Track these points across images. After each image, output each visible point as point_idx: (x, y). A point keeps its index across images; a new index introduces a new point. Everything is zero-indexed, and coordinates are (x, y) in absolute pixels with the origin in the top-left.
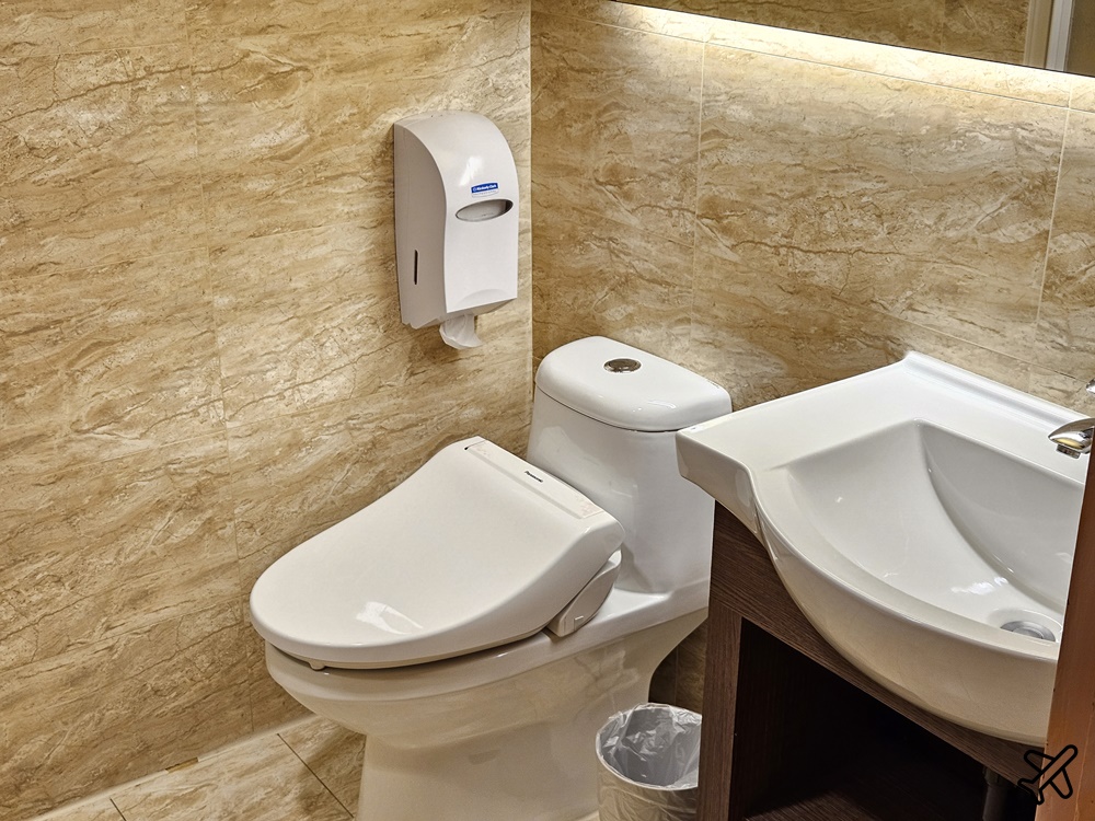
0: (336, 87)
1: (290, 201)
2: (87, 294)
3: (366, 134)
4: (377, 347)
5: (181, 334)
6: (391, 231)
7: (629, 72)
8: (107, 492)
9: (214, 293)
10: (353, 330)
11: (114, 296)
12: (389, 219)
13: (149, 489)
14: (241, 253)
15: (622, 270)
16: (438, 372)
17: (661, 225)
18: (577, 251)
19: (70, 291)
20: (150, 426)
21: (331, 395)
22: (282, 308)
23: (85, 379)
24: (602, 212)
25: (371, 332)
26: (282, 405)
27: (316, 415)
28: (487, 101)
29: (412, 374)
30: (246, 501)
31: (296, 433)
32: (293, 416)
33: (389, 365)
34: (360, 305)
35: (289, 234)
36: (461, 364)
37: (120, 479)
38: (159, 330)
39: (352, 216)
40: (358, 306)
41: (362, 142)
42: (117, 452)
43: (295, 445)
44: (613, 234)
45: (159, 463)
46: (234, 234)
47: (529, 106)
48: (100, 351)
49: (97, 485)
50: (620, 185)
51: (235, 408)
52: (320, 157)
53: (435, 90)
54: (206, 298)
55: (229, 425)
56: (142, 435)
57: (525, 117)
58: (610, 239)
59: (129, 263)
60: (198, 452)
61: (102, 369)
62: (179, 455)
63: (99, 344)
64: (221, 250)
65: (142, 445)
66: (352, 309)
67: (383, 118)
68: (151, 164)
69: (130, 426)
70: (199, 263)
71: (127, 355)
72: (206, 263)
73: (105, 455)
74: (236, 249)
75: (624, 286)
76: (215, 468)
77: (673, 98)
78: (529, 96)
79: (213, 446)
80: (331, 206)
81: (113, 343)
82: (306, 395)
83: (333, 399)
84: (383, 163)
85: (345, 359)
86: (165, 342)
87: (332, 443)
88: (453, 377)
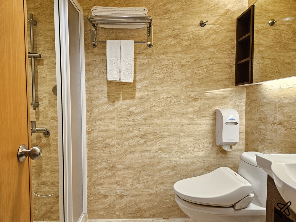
0: (205, 102)
1: (195, 119)
2: (160, 129)
3: (211, 110)
4: (210, 148)
5: (174, 138)
6: (214, 128)
7: (263, 98)
8: (159, 163)
9: (181, 133)
10: (206, 144)
11: (164, 130)
12: (214, 125)
13: (166, 164)
14: (186, 127)
15: (262, 138)
16: (223, 156)
17: (270, 127)
18: (253, 135)
19: (158, 128)
20: (167, 153)
21: (200, 155)
22: (193, 137)
23: (158, 143)
24: (258, 127)
25: (209, 145)
26: (191, 155)
27: (197, 158)
28: (236, 107)
29: (217, 155)
30: (183, 171)
31: (193, 161)
32: (193, 157)
33: (213, 152)
34: (208, 140)
35: (195, 125)
36: (228, 155)
37: (161, 161)
38: (171, 137)
39: (207, 124)
40: (207, 140)
41: (210, 111)
42: (162, 156)
43: (193, 163)
44: (260, 131)
45: (168, 160)
46: (185, 123)
47: (245, 109)
48: (161, 138)
49: (158, 161)
50: (261, 121)
51: (183, 153)
52: (202, 113)
53: (225, 104)
54: (179, 133)
55: (181, 156)
56: (166, 154)
57: (244, 111)
58: (259, 132)
59: (167, 125)
60: (175, 160)
61: (161, 142)
62: (172, 159)
63: (161, 137)
64: (183, 126)
65: (166, 156)
66: (206, 140)
67: (214, 108)
68: (173, 110)
69: (164, 152)
70: (179, 127)
71: (165, 140)
72: (180, 127)
73: (159, 156)
74: (185, 126)
75: (262, 141)
76: (178, 163)
77: (272, 101)
78: (245, 107)
79: (178, 159)
80: (203, 121)
81: (163, 138)
82: (196, 154)
83: (201, 156)
84: (214, 115)
85: (204, 149)
86: (172, 139)
87: (200, 164)
88: (226, 157)
